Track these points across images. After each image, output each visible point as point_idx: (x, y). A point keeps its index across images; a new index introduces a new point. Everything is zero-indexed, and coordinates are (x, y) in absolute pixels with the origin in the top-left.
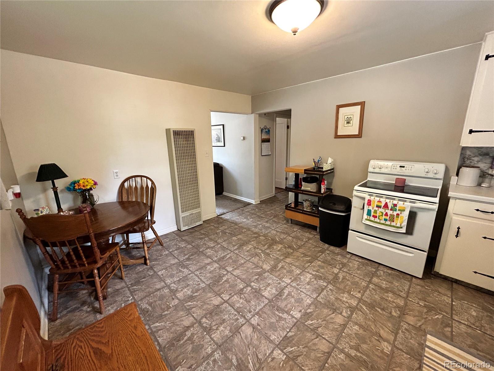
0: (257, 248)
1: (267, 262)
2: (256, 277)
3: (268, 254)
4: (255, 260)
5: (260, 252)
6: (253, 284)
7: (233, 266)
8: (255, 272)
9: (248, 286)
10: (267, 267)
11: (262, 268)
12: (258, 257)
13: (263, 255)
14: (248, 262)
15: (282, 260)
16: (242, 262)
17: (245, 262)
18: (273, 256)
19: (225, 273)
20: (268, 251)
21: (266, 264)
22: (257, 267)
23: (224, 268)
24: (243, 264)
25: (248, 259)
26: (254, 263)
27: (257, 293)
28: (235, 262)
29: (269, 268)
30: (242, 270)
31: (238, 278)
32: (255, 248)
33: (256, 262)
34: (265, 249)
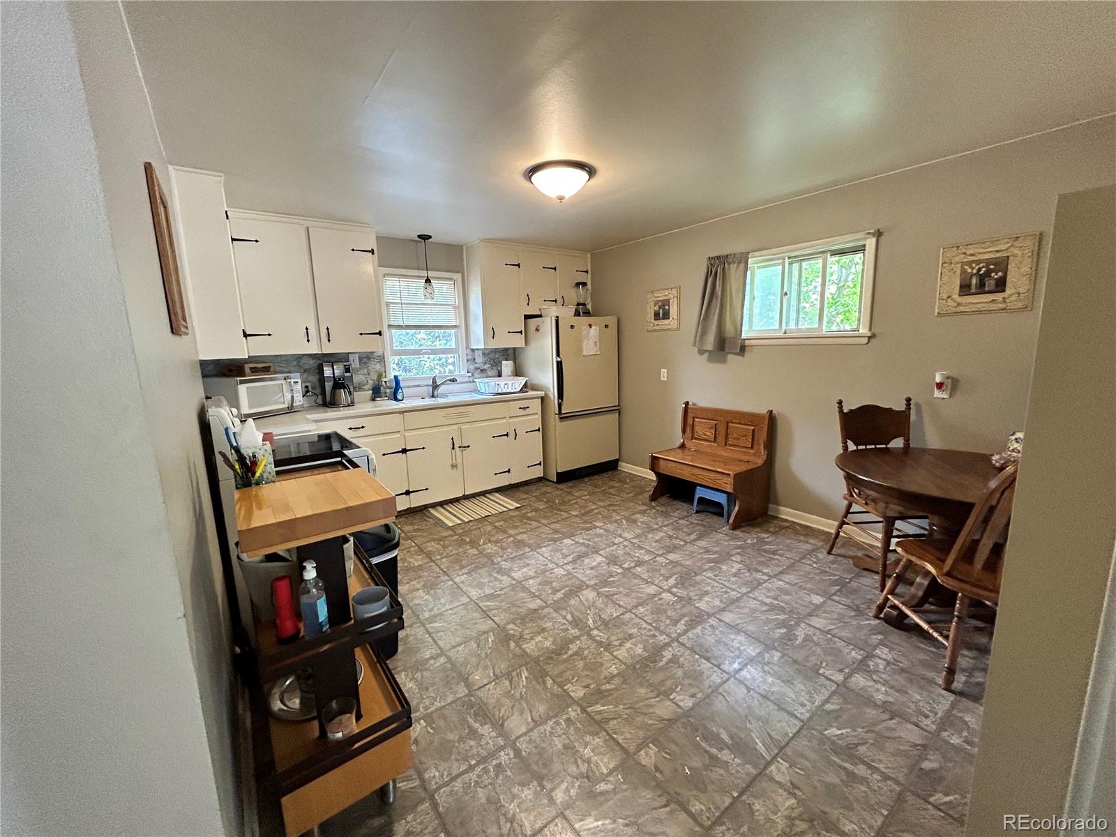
0: (600, 644)
1: (583, 605)
2: (612, 579)
3: (576, 623)
4: (612, 612)
5: (595, 632)
6: (620, 571)
7: (661, 602)
8: (615, 587)
9: (628, 569)
10: (589, 595)
11: (598, 594)
12: (603, 616)
13: (590, 622)
14: (629, 608)
15: (548, 606)
16: (641, 609)
17: (636, 607)
18: (564, 618)
19: (675, 590)
20: (574, 632)
21: (587, 600)
22: (609, 596)
23: (681, 599)
24: (641, 604)
25: (627, 616)
26: (614, 603)
27: (613, 560)
28: (659, 611)
29: (584, 592)
30: (641, 593)
31: (646, 580)
32: (608, 646)
33: (610, 604)
34: (578, 638)
